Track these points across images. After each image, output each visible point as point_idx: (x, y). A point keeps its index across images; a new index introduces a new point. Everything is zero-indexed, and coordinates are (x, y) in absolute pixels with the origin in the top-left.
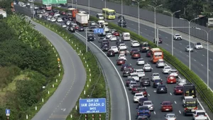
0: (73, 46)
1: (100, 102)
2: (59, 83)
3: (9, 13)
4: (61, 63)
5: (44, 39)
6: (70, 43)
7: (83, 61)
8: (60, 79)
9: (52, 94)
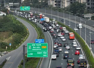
0: (33, 26)
1: (42, 40)
2: (28, 37)
3: (7, 14)
4: (28, 31)
5: (21, 23)
6: (31, 25)
7: (37, 31)
8: (28, 36)
9: (25, 40)
